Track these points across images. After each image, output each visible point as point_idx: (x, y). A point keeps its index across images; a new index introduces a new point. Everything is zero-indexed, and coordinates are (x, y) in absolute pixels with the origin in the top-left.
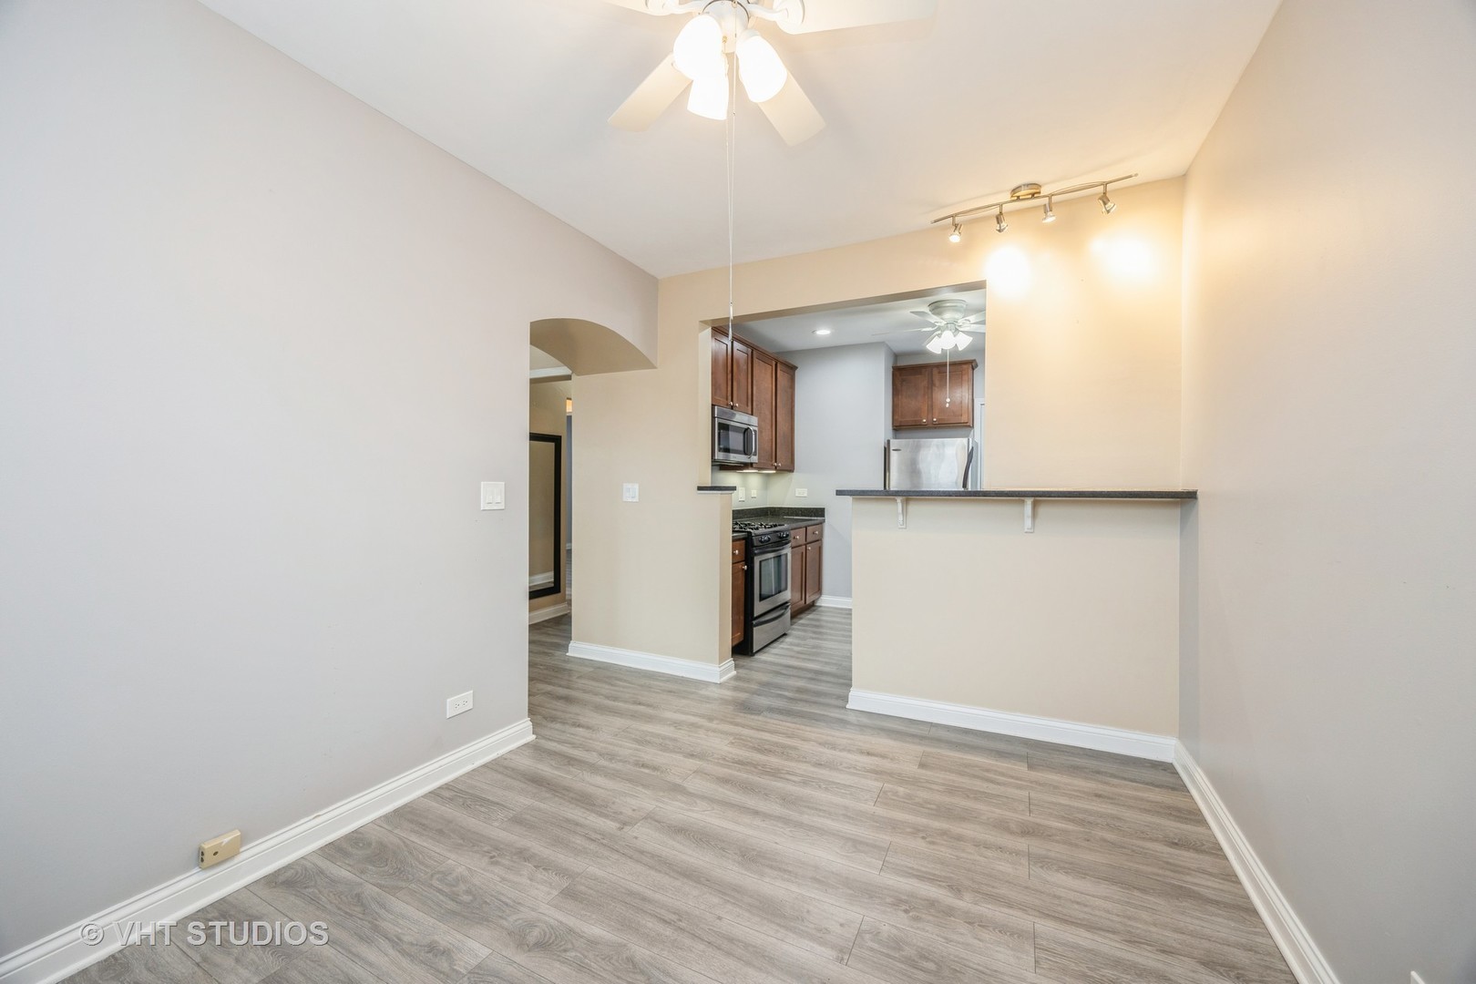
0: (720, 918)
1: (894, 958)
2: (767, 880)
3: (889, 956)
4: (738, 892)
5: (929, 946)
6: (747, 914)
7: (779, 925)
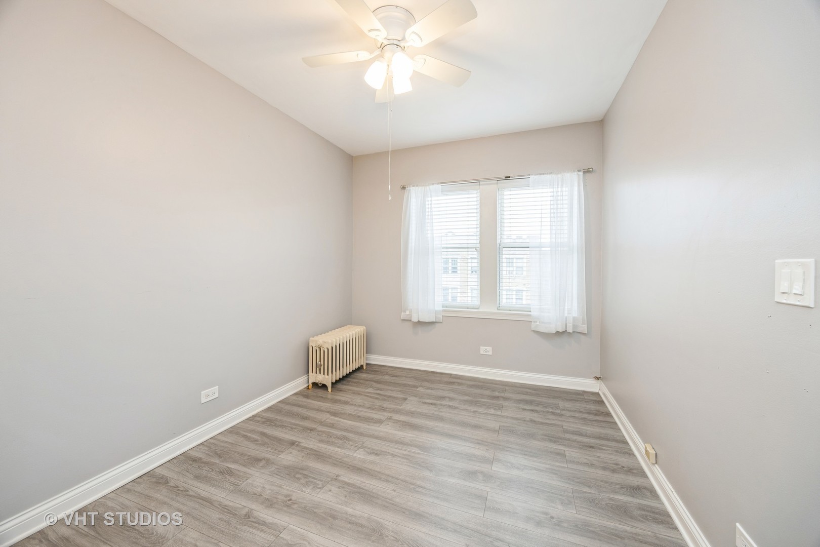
0: (394, 490)
1: (312, 478)
2: (366, 515)
3: (315, 479)
4: (384, 506)
5: (291, 484)
6: (380, 493)
7: (363, 489)
